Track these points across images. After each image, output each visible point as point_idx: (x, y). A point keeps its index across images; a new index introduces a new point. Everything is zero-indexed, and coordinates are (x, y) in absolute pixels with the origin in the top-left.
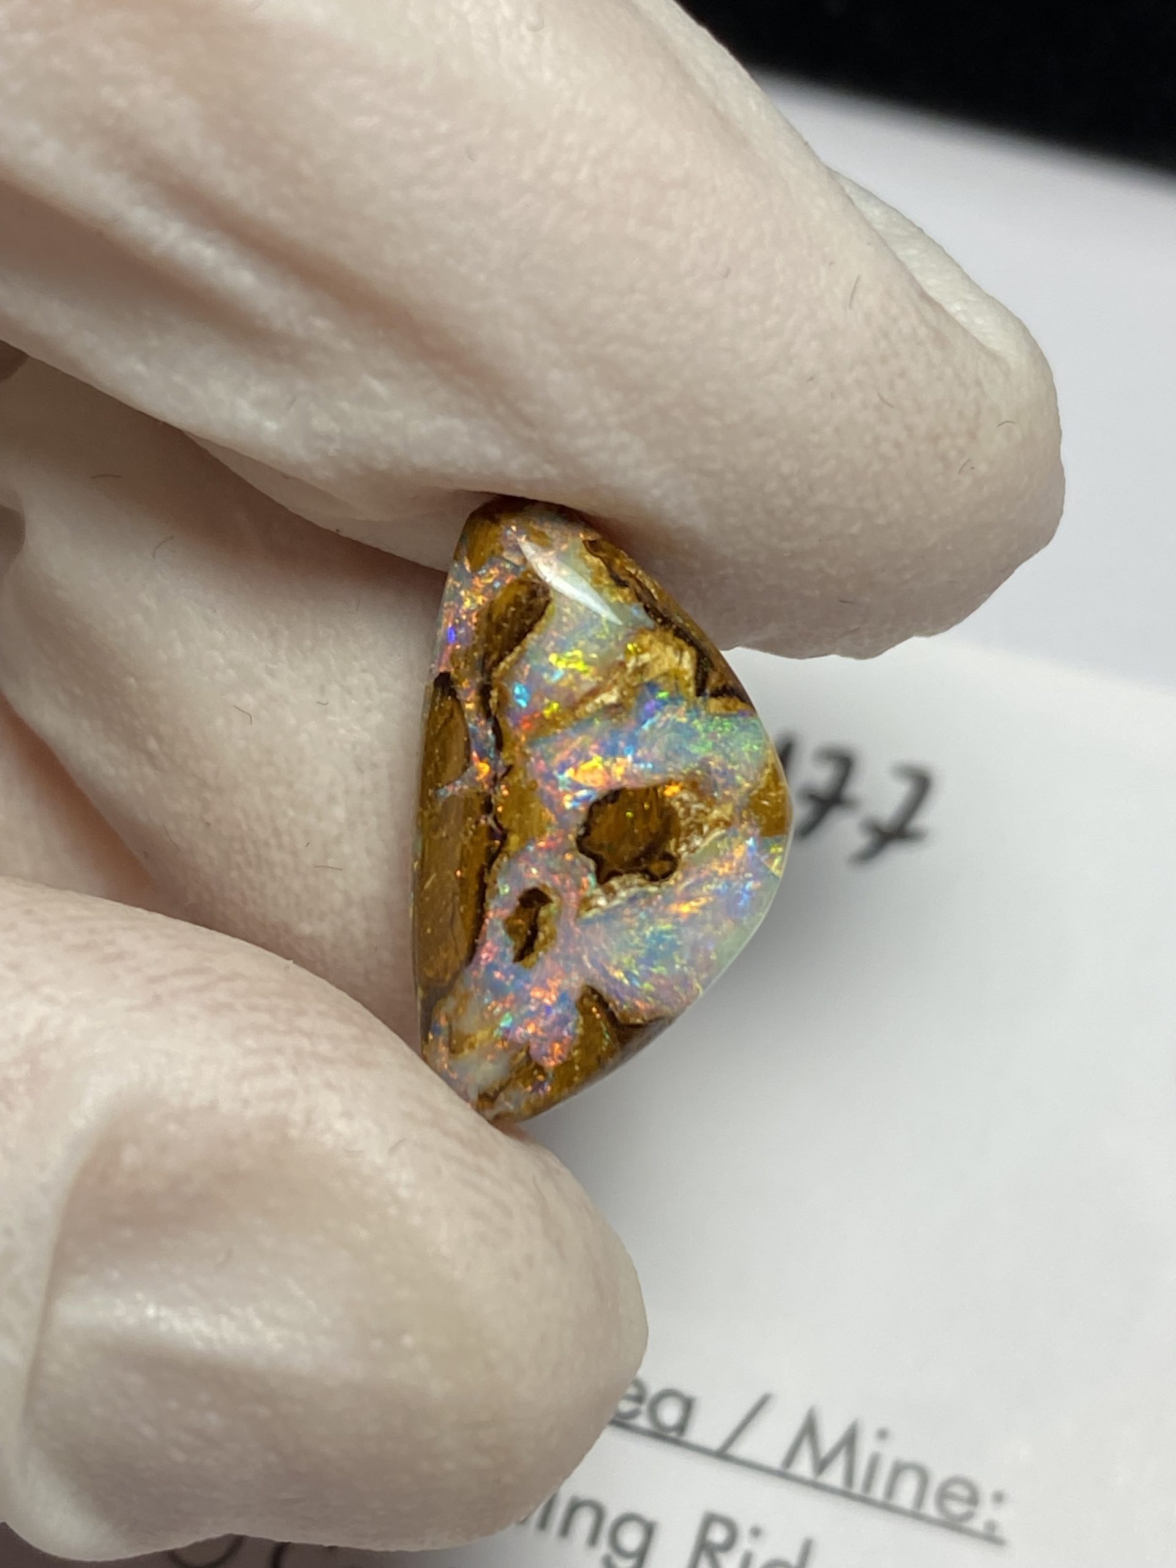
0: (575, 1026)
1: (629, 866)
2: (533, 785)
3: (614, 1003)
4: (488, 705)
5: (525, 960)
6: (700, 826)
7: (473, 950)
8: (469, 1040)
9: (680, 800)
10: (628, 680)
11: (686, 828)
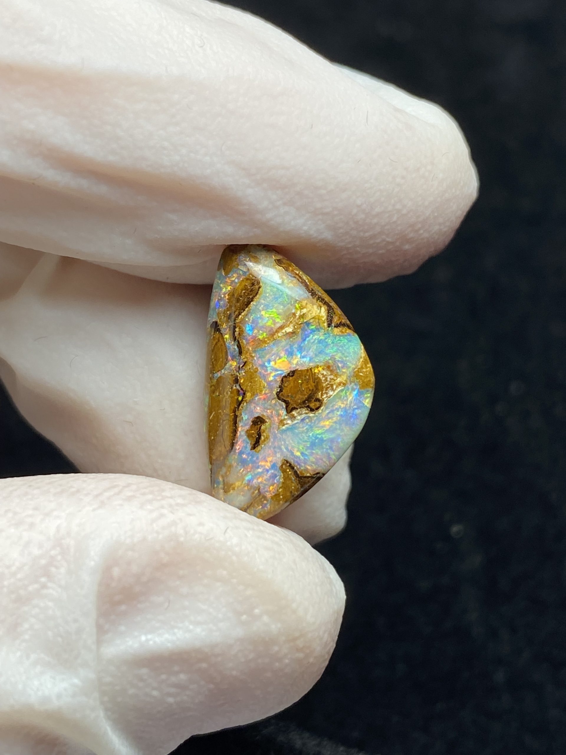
0: (280, 478)
1: (301, 405)
2: (256, 370)
3: (297, 467)
4: (235, 335)
5: (256, 449)
6: (332, 386)
7: (233, 445)
8: (232, 486)
9: (323, 374)
10: (297, 321)
11: (326, 387)
